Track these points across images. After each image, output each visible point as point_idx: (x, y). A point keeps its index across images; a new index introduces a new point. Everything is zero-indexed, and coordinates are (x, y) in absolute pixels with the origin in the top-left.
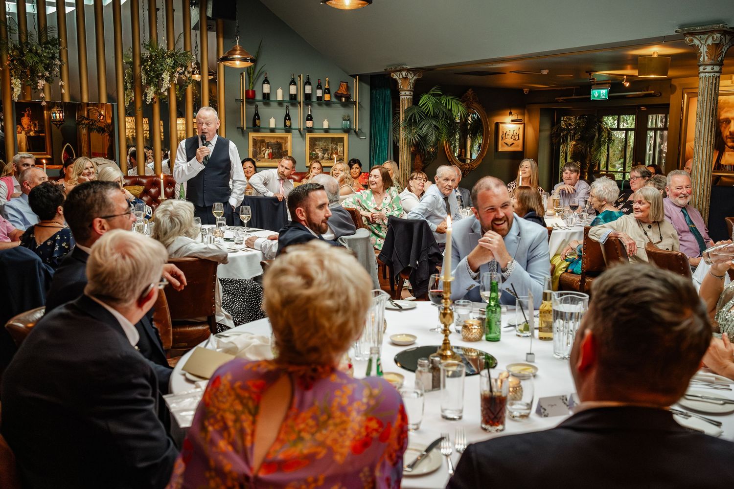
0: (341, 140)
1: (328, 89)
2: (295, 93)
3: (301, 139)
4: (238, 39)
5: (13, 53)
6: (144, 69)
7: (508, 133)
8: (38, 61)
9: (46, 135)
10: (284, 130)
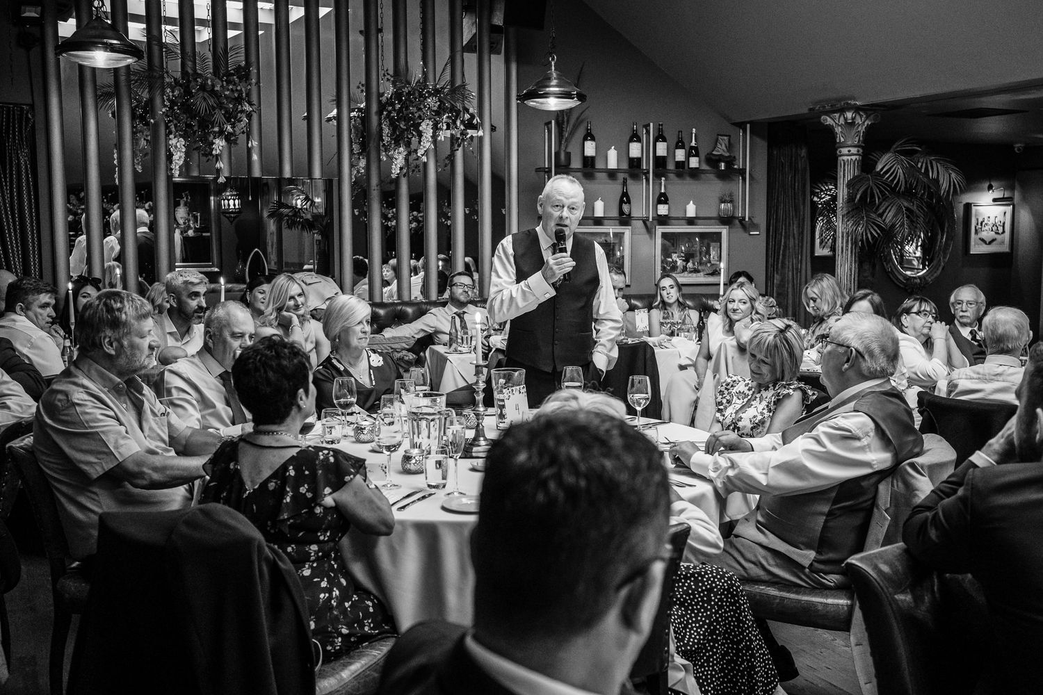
0: (717, 237)
1: (696, 149)
2: (639, 156)
3: (647, 236)
4: (553, 59)
5: (173, 92)
6: (388, 116)
7: (986, 222)
8: (215, 105)
9: (212, 234)
10: (618, 221)
